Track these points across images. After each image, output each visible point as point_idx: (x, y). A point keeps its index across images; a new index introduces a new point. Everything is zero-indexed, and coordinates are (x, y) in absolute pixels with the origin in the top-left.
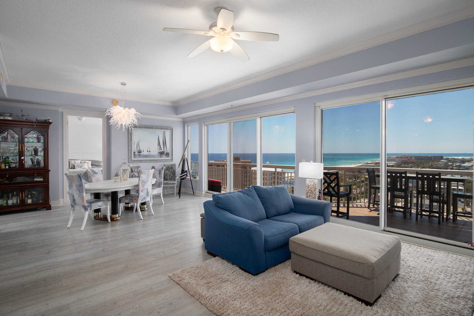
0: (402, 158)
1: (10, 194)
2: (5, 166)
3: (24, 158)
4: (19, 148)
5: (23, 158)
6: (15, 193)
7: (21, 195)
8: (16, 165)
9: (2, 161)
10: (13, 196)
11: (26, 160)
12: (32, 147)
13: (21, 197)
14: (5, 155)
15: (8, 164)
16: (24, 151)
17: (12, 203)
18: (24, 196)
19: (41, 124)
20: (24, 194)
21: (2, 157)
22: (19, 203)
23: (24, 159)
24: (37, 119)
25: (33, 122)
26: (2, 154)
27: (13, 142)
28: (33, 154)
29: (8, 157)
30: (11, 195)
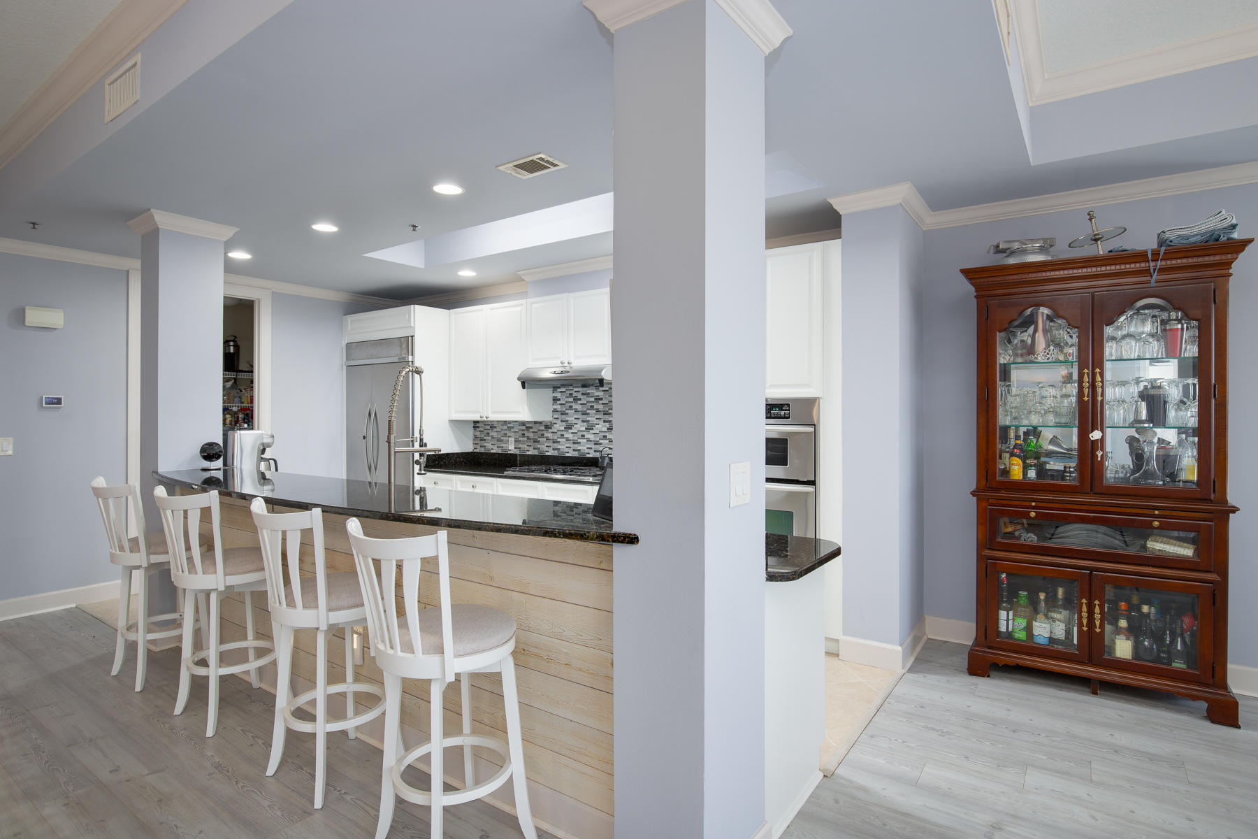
1: (1042, 596)
2: (1026, 468)
3: (1102, 437)
4: (1081, 388)
5: (1096, 435)
6: (1060, 592)
7: (1085, 608)
8: (1065, 467)
9: (1014, 447)
10: (1052, 603)
11: (1108, 448)
12: (1138, 381)
13: (1085, 621)
14: (1025, 422)
15: (1035, 459)
16: (1102, 401)
17: (1047, 635)
18: (1097, 616)
19: (1185, 261)
20: (1097, 610)
21: (1017, 428)
22: (1075, 642)
23: (1102, 439)
24: (1167, 235)
25: (1141, 256)
26: (1015, 418)
27: (1058, 361)
28: (1144, 416)
29: (1034, 432)
30: (1046, 600)
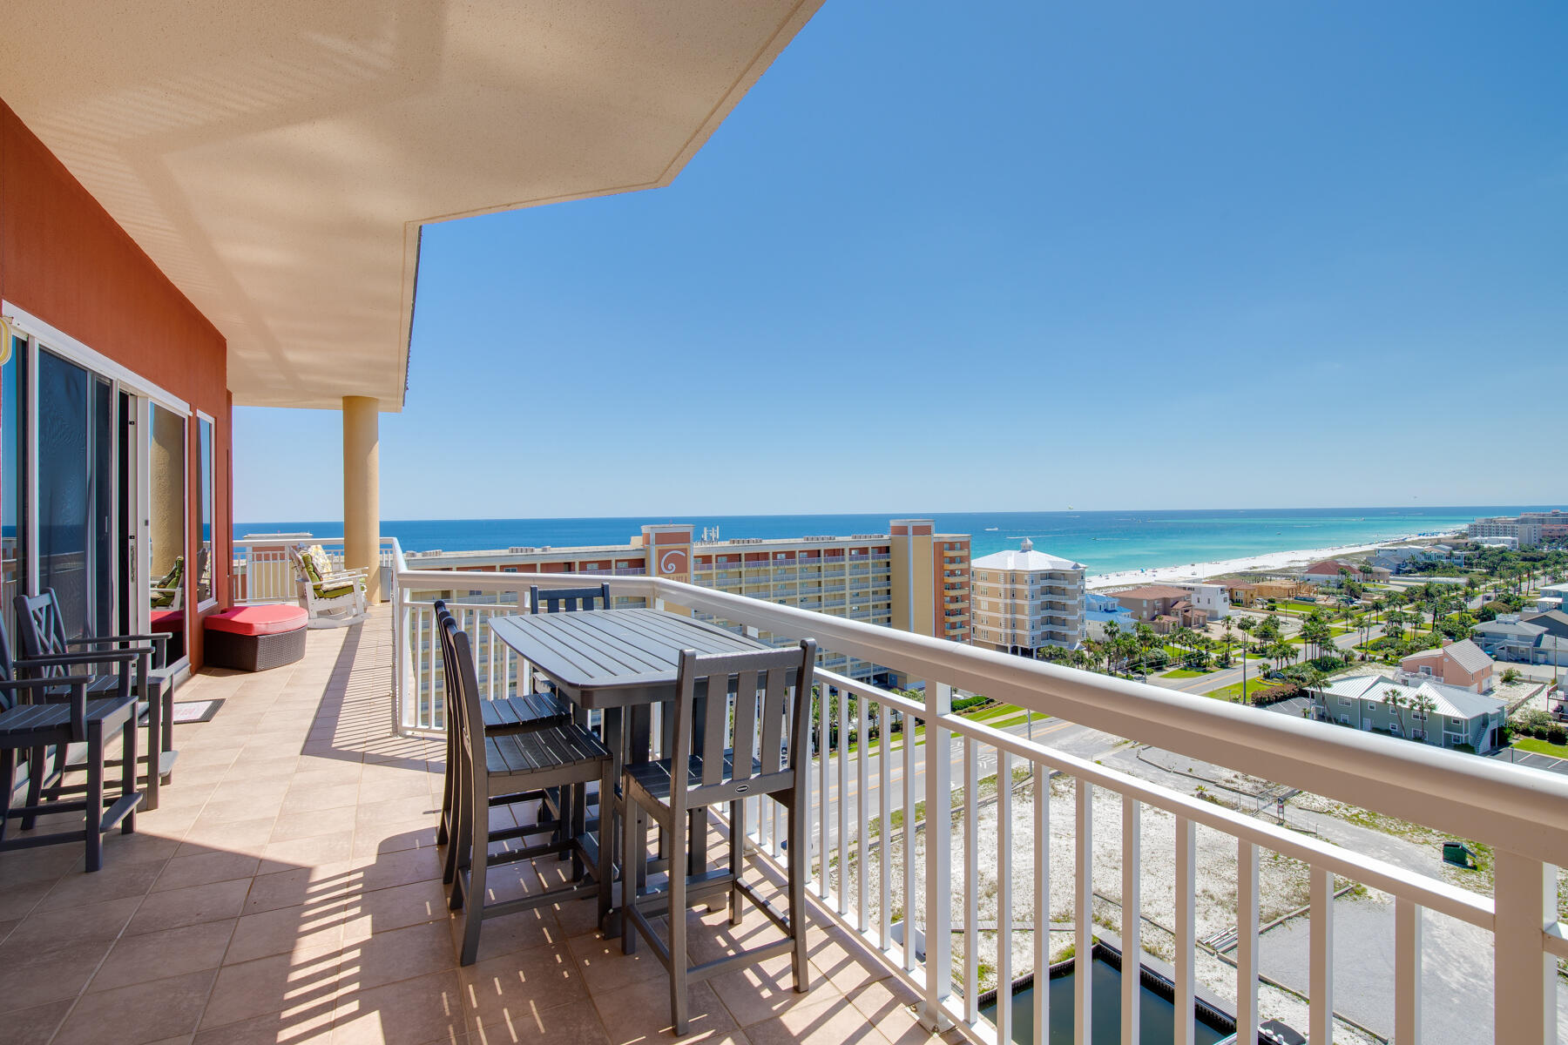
0: (1542, 521)
